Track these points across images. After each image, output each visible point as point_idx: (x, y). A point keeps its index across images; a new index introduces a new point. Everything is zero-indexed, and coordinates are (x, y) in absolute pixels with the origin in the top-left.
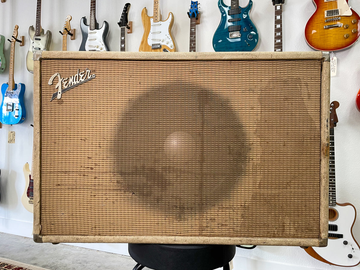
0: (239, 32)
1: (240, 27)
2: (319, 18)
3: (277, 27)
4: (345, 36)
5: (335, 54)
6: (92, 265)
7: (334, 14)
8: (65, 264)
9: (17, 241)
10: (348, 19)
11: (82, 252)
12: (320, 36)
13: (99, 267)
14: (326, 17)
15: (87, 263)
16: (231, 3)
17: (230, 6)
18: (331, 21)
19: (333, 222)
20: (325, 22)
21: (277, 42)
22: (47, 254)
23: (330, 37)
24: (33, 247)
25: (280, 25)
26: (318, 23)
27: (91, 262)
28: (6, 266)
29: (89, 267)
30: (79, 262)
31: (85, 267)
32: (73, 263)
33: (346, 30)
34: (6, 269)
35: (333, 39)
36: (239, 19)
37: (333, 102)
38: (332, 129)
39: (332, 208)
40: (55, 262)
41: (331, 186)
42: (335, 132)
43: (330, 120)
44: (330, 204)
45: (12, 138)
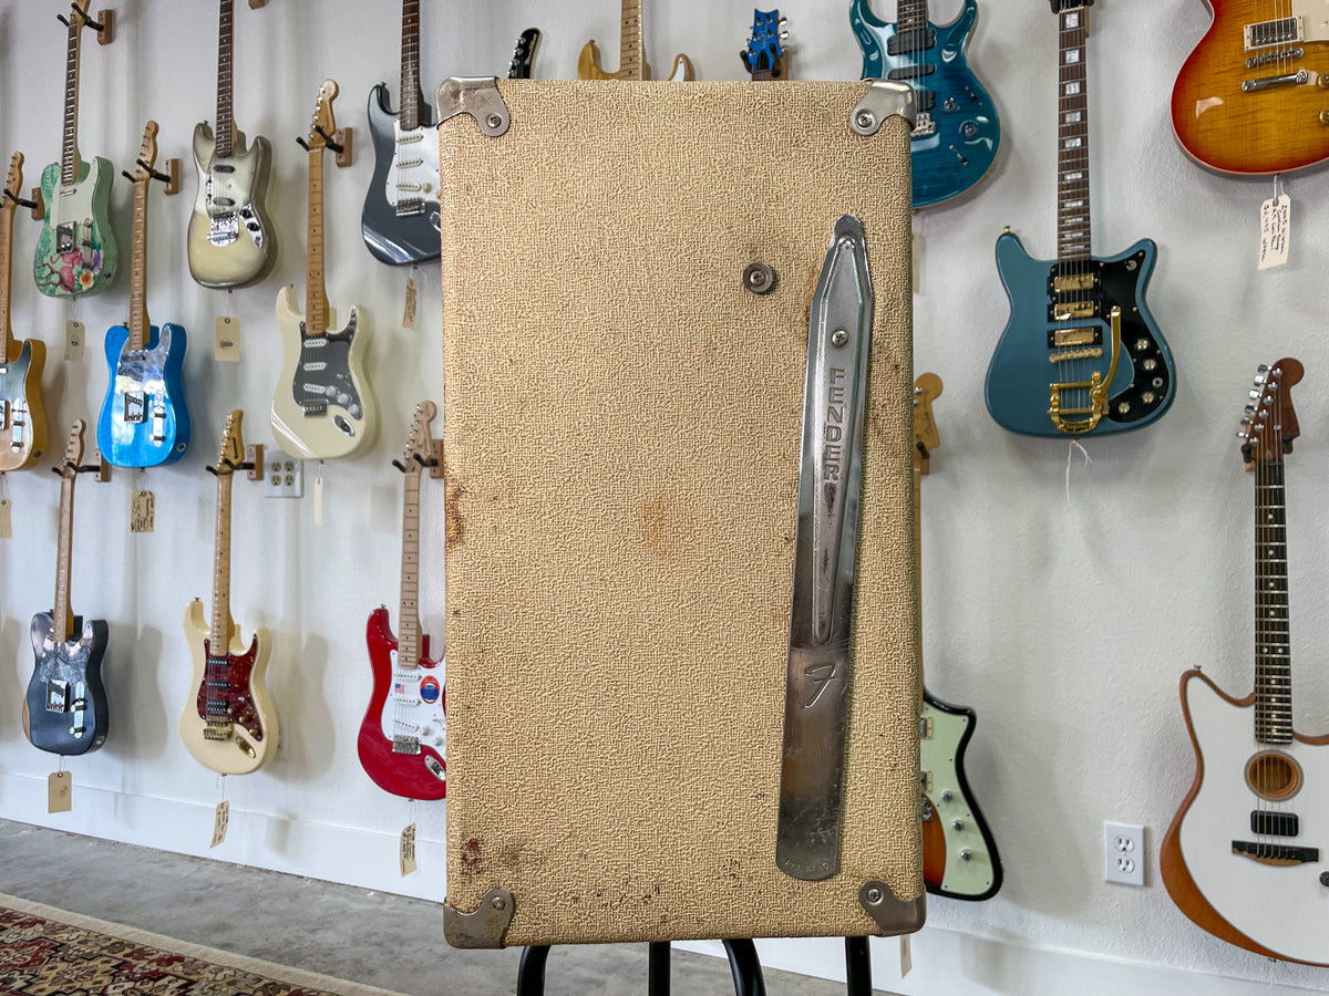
0: (928, 115)
1: (933, 99)
2: (1223, 54)
3: (1068, 92)
4: (1321, 117)
5: (1287, 184)
7: (1280, 35)
8: (328, 947)
9: (167, 871)
11: (384, 908)
12: (1229, 121)
14: (1250, 48)
15: (402, 943)
16: (900, 11)
17: (895, 21)
18: (1268, 63)
19: (1283, 804)
20: (1245, 67)
21: (1067, 145)
22: (268, 913)
23: (1266, 121)
24: (220, 890)
25: (1077, 85)
26: (1218, 73)
27: (414, 942)
28: (128, 951)
29: (409, 957)
30: (374, 939)
31: (396, 958)
32: (355, 942)
33: (1326, 94)
34: (129, 959)
35: (1279, 129)
36: (927, 67)
37: (1279, 364)
38: (1274, 460)
39: (1279, 752)
40: (294, 940)
41: (1274, 672)
42: (1288, 474)
43: (1269, 427)
44: (1269, 737)
45: (143, 514)
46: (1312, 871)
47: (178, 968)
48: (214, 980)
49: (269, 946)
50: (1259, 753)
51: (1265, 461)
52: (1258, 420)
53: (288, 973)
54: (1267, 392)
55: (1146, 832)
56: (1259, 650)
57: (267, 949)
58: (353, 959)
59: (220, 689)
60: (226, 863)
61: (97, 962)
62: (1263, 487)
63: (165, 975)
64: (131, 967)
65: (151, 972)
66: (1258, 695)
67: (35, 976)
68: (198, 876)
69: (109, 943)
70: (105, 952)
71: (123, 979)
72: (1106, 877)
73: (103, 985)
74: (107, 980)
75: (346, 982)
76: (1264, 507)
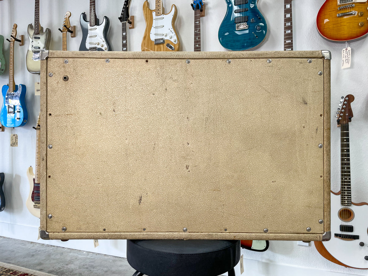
0: (246, 23)
1: (248, 18)
2: (331, 6)
3: (287, 17)
4: (360, 24)
5: (349, 44)
6: (99, 270)
8: (71, 269)
9: (24, 247)
10: (363, 6)
11: (89, 257)
12: (333, 25)
13: (106, 272)
14: (339, 4)
15: (94, 268)
18: (344, 8)
19: (349, 223)
20: (338, 10)
21: (287, 32)
22: (54, 259)
23: (343, 26)
24: (39, 252)
25: (289, 14)
26: (330, 11)
27: (98, 267)
28: (11, 272)
29: (96, 272)
30: (85, 266)
31: (92, 272)
32: (80, 268)
33: (361, 18)
34: (12, 275)
35: (347, 28)
36: (246, 9)
37: (348, 96)
38: (346, 124)
39: (347, 208)
40: (61, 267)
41: (346, 185)
42: (350, 127)
43: (344, 115)
44: (345, 204)
45: (14, 141)
46: (357, 242)
49: (54, 269)
50: (342, 208)
51: (343, 124)
52: (341, 112)
54: (344, 104)
56: (342, 179)
59: (38, 193)
60: (41, 244)
62: (343, 132)
66: (342, 192)
68: (33, 248)
69: (5, 270)
70: (4, 273)
72: (298, 243)
76: (343, 138)
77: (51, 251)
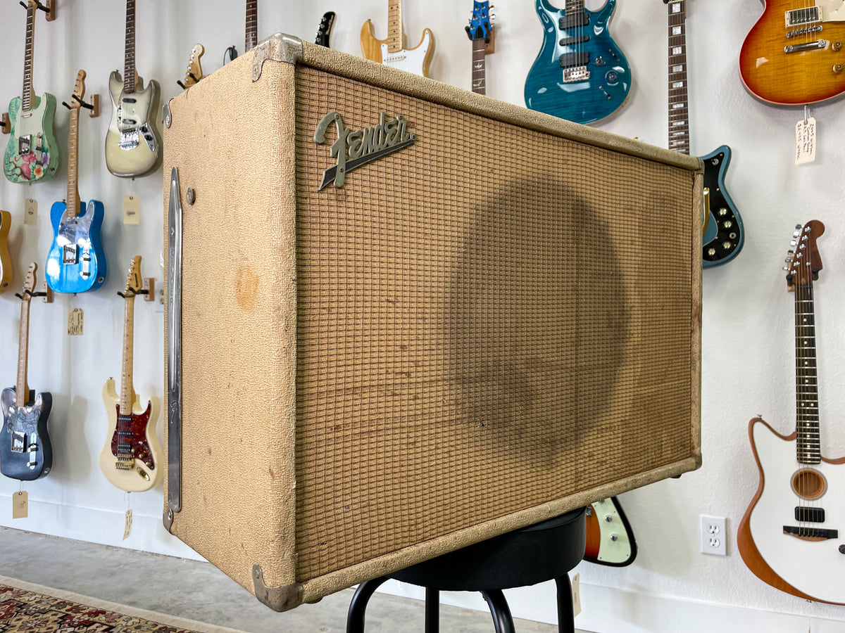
1: (589, 57)
2: (771, 30)
3: (674, 53)
4: (834, 69)
5: (812, 111)
7: (808, 18)
8: (199, 603)
9: (91, 555)
10: (840, 30)
12: (775, 71)
14: (790, 25)
16: (567, 2)
17: (564, 8)
18: (800, 35)
19: (815, 502)
20: (786, 37)
21: (674, 86)
22: (158, 582)
23: (800, 71)
24: (127, 567)
25: (680, 48)
26: (769, 41)
28: (68, 607)
30: (229, 597)
31: (245, 609)
32: (217, 600)
33: (837, 54)
34: (70, 613)
35: (808, 76)
36: (584, 37)
37: (810, 224)
38: (807, 284)
39: (812, 469)
40: (176, 599)
41: (808, 418)
42: (816, 292)
43: (803, 264)
44: (806, 459)
45: (76, 323)
46: (834, 544)
47: (102, 618)
48: (126, 626)
49: (161, 603)
50: (799, 470)
51: (801, 285)
52: (796, 259)
53: (174, 620)
54: (801, 242)
55: (727, 521)
56: (799, 404)
57: (159, 605)
58: (216, 611)
59: (127, 436)
60: (129, 549)
61: (49, 615)
62: (800, 301)
63: (94, 623)
64: (71, 618)
65: (84, 621)
66: (798, 433)
67: (7, 625)
68: (113, 558)
69: (56, 603)
70: (53, 608)
71: (67, 625)
72: (701, 550)
73: (53, 630)
74: (56, 626)
75: (213, 626)
76: (800, 314)
77: (153, 564)
